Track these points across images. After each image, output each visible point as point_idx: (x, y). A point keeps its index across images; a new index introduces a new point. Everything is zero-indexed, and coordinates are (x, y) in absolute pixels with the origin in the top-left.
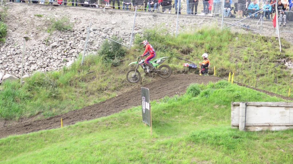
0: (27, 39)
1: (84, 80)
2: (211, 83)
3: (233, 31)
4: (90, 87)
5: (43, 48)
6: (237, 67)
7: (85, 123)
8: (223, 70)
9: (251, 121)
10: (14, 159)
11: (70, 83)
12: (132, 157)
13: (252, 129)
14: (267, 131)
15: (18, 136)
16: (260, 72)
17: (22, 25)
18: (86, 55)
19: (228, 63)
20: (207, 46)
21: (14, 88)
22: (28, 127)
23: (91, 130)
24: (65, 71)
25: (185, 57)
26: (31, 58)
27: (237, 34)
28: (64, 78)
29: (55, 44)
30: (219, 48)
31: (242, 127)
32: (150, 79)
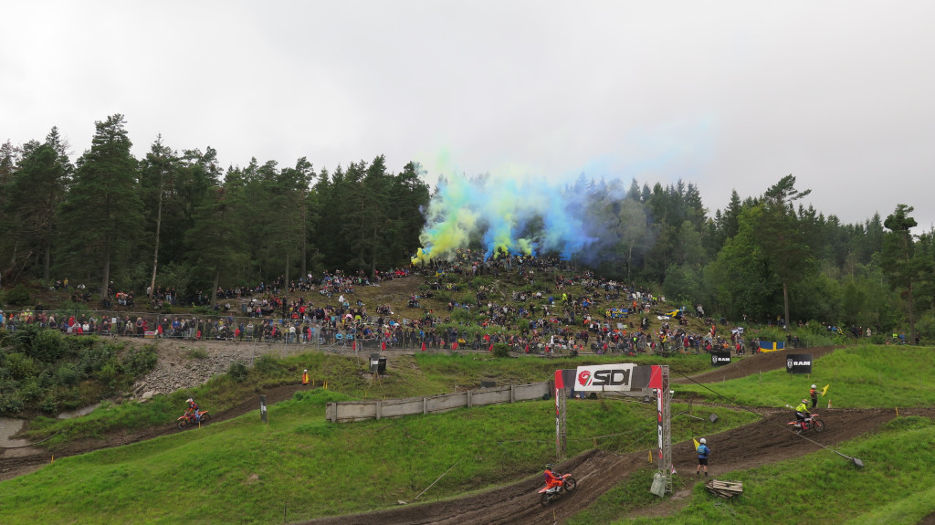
0: (173, 365)
1: (217, 393)
2: (311, 390)
3: (326, 354)
4: (221, 399)
5: (185, 371)
6: (329, 379)
7: (217, 424)
8: (319, 381)
9: (340, 416)
10: (162, 454)
11: (207, 396)
12: (253, 447)
13: (341, 421)
14: (351, 422)
15: (166, 436)
16: (345, 382)
17: (169, 355)
18: (219, 375)
19: (323, 376)
21: (162, 401)
22: (171, 430)
23: (224, 428)
24: (202, 387)
25: (291, 373)
26: (176, 379)
27: (328, 356)
28: (202, 392)
29: (194, 367)
30: (316, 367)
31: (334, 420)
32: (266, 391)
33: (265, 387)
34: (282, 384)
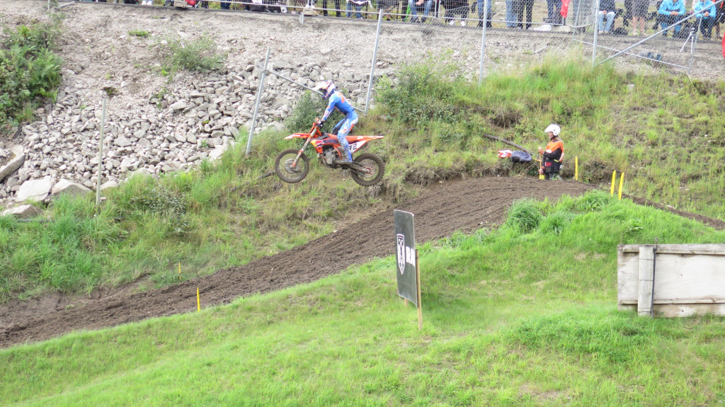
0: (110, 92)
1: (253, 193)
2: (568, 199)
3: (622, 68)
4: (267, 212)
5: (152, 114)
6: (632, 159)
7: (256, 299)
8: (597, 165)
9: (669, 292)
10: (82, 390)
11: (218, 202)
12: (371, 383)
13: (669, 312)
14: (708, 318)
15: (92, 333)
16: (689, 170)
17: (99, 57)
18: (257, 132)
19: (609, 148)
20: (556, 106)
21: (80, 214)
22: (116, 311)
23: (272, 318)
24: (206, 170)
25: (502, 133)
26: (121, 140)
27: (630, 75)
28: (204, 188)
29: (180, 104)
30: (588, 113)
31: (644, 307)
32: (417, 191)
33: (410, 178)
34: (468, 169)
